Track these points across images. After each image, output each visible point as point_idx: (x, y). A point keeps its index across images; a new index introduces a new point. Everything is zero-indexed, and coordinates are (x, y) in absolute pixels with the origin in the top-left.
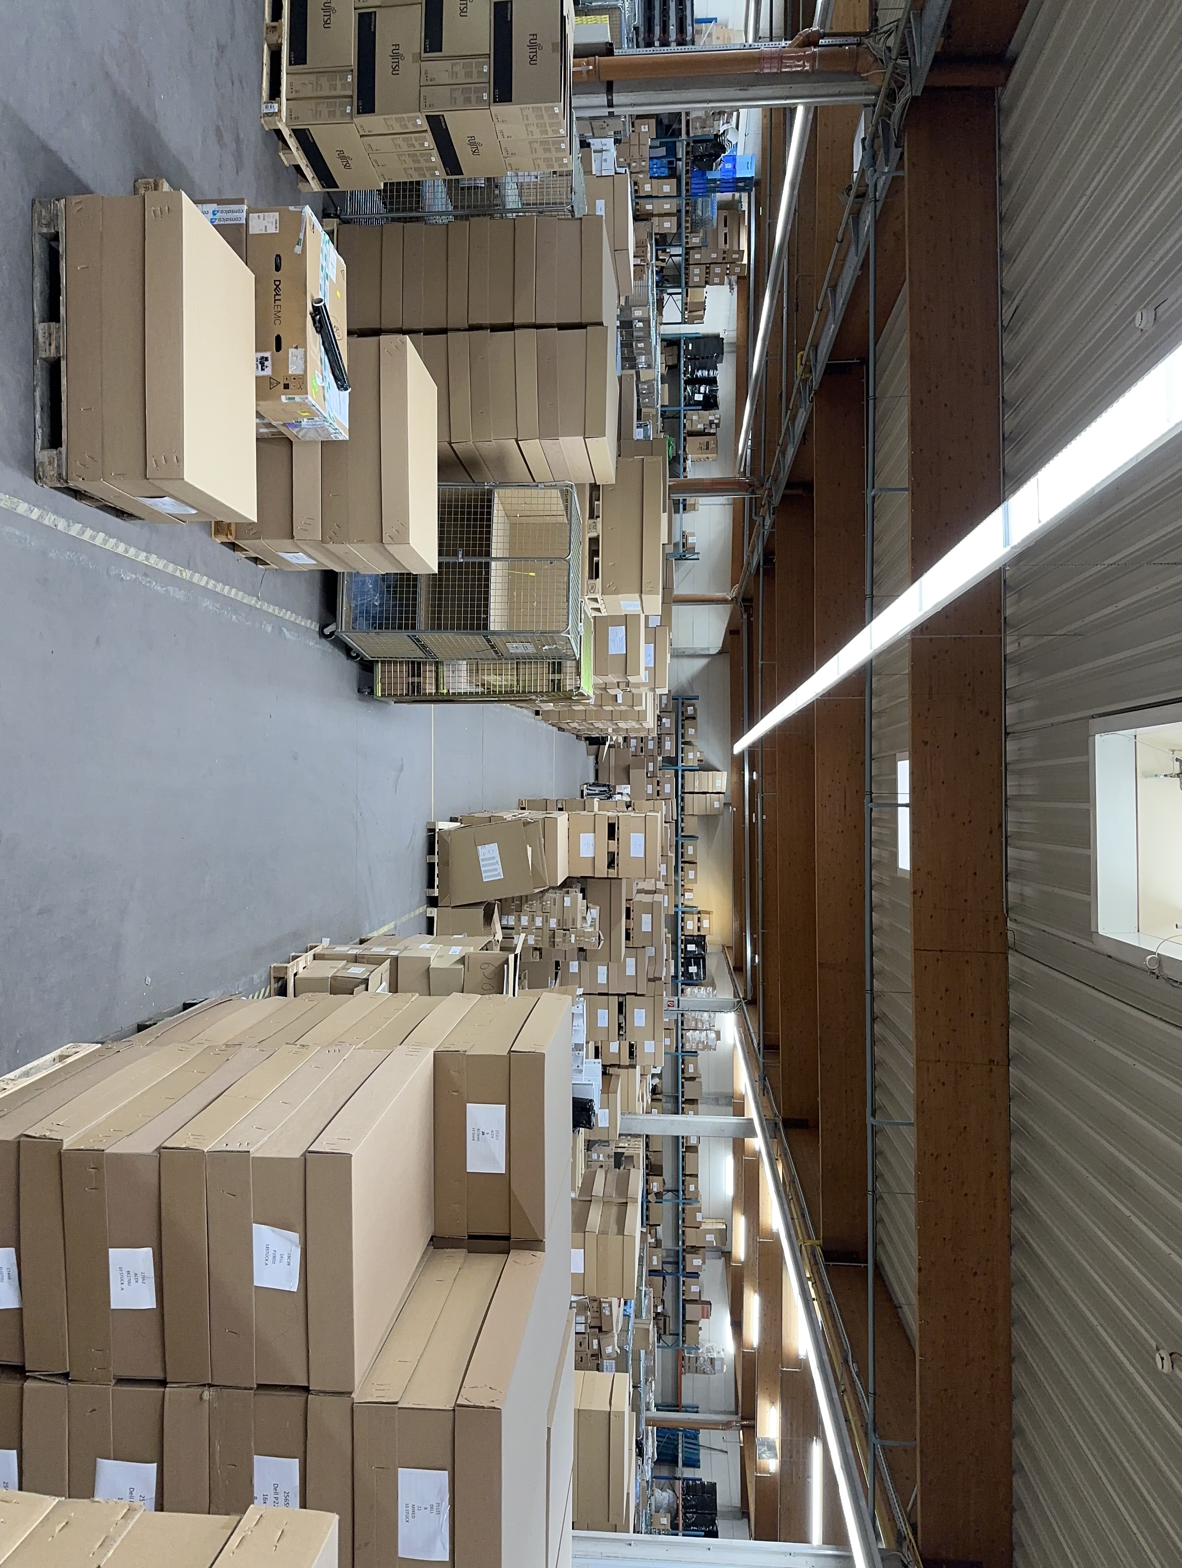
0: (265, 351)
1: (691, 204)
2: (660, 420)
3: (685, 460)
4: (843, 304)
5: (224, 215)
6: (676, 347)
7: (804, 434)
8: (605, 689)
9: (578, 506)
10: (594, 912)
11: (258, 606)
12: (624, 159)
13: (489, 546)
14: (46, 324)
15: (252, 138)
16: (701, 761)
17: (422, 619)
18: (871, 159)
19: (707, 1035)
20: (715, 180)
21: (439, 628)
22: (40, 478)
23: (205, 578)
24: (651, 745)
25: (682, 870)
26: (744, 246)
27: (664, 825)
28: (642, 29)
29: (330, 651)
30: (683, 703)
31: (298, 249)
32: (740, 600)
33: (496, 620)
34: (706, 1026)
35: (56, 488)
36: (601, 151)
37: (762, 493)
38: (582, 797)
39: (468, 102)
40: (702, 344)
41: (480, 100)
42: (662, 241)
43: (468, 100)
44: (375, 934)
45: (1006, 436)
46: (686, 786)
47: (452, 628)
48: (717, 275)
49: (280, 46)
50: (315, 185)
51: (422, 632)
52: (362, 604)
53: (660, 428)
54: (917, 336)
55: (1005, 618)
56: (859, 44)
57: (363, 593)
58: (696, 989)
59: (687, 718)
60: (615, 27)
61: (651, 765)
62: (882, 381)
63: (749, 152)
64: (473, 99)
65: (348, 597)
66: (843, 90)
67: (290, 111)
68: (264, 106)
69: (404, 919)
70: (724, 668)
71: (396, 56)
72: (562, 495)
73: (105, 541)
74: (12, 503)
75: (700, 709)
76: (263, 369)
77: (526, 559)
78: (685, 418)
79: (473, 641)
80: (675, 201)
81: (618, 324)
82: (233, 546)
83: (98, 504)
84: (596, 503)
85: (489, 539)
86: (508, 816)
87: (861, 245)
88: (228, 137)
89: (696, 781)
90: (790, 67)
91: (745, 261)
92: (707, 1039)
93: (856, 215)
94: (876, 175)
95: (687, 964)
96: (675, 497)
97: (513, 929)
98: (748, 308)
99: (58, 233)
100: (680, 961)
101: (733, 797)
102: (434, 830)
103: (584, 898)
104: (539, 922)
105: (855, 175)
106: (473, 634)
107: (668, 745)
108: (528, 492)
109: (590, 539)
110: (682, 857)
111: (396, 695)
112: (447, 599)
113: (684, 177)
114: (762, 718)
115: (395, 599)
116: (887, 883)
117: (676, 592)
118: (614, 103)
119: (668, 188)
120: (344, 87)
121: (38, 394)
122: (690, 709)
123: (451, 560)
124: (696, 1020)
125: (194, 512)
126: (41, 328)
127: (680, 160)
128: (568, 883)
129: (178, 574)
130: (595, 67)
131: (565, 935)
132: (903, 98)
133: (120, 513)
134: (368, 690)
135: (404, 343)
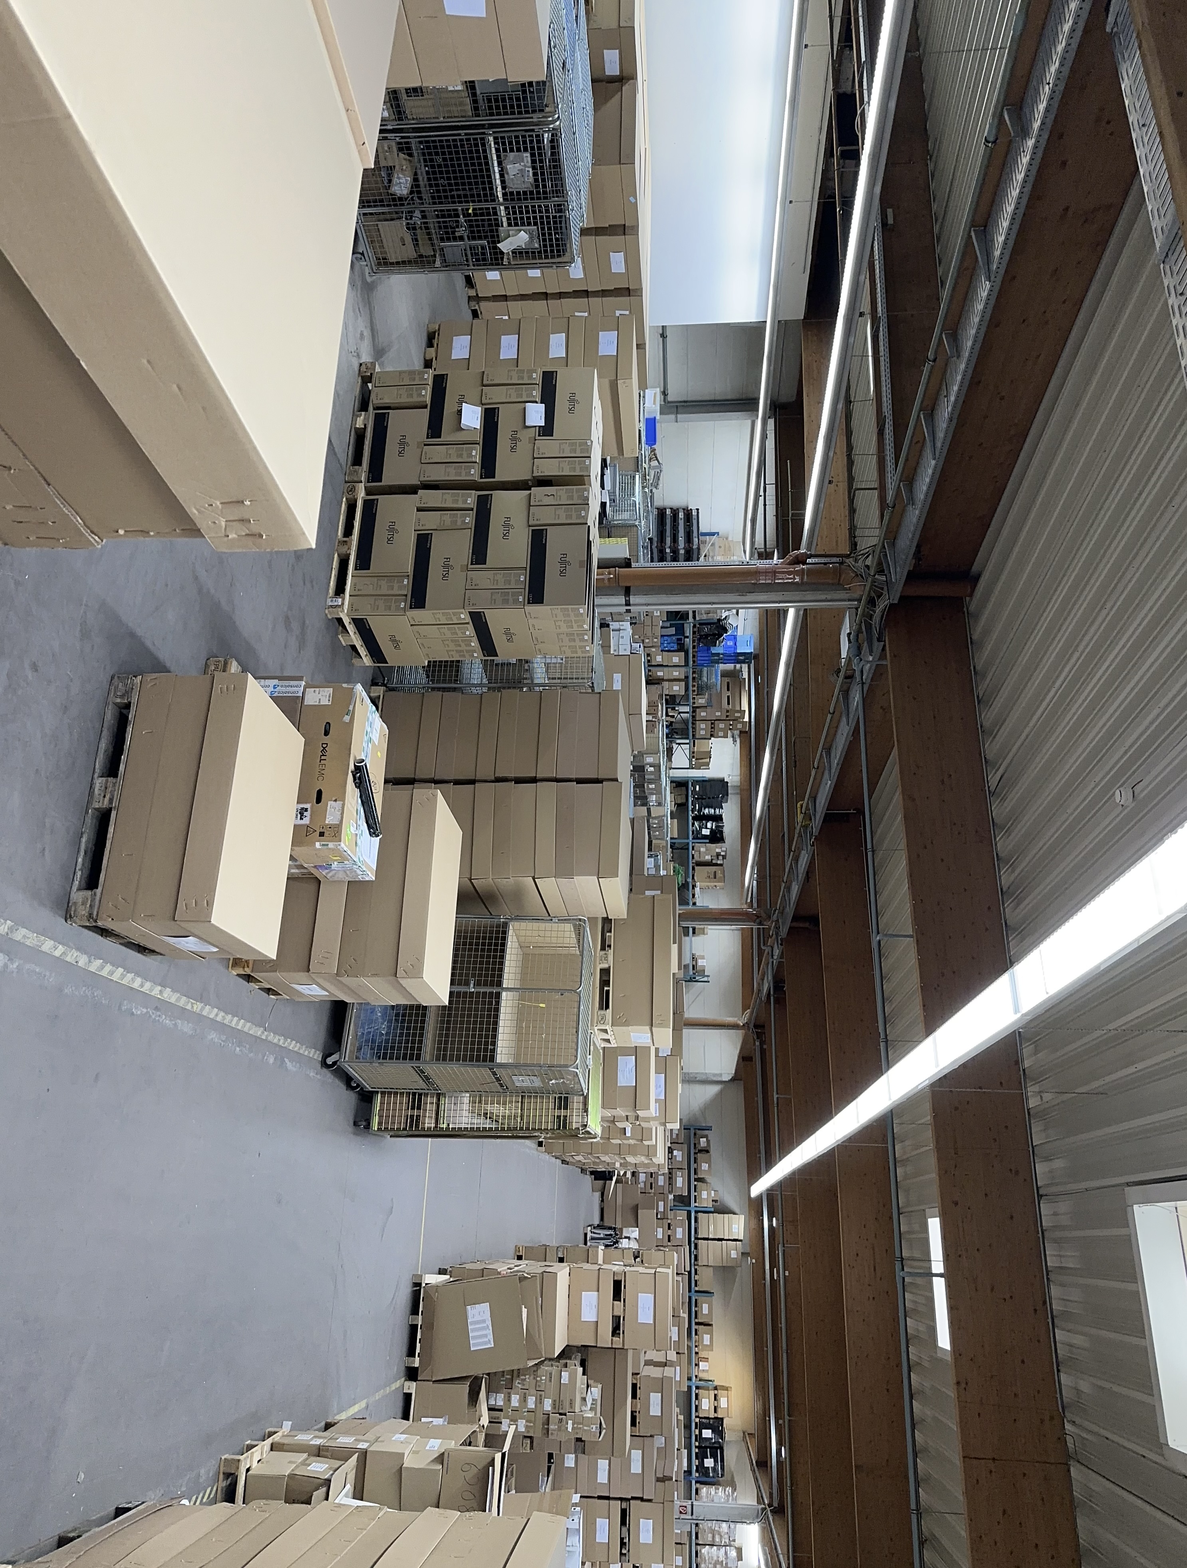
0: (306, 803)
1: (696, 671)
2: (670, 850)
3: (694, 887)
4: (838, 764)
5: (284, 689)
6: (684, 788)
7: (807, 873)
8: (613, 1122)
9: (590, 939)
10: (596, 1392)
11: (264, 1037)
12: (639, 637)
13: (500, 976)
14: (104, 779)
15: (315, 623)
16: (716, 1201)
17: (428, 1049)
18: (857, 649)
19: (726, 1553)
20: (719, 654)
21: (444, 1059)
22: (71, 917)
23: (216, 1010)
24: (661, 1181)
25: (696, 1334)
26: (745, 706)
27: (676, 1278)
28: (655, 539)
29: (330, 1080)
30: (695, 1134)
31: (347, 718)
32: (752, 1026)
33: (504, 1052)
34: (725, 1540)
35: (83, 927)
36: (619, 630)
37: (770, 925)
38: (586, 1244)
39: (506, 600)
40: (708, 787)
41: (516, 601)
42: (672, 701)
43: (506, 601)
44: (343, 1416)
45: (1004, 890)
46: (699, 1231)
47: (458, 1060)
48: (721, 730)
49: (348, 556)
50: (367, 661)
51: (425, 1062)
52: (369, 1033)
53: (669, 858)
54: (909, 797)
55: (1024, 1070)
56: (841, 563)
57: (371, 1021)
58: (713, 1490)
59: (700, 1151)
60: (633, 547)
61: (661, 1204)
62: (879, 831)
63: (749, 632)
64: (511, 600)
65: (355, 1025)
66: (829, 597)
67: (351, 605)
68: (329, 600)
69: (377, 1396)
70: (737, 1096)
71: (447, 566)
72: (575, 929)
73: (123, 976)
74: (38, 941)
75: (713, 1140)
76: (301, 819)
77: (538, 990)
78: (693, 849)
79: (479, 1073)
80: (683, 670)
81: (632, 768)
82: (248, 978)
83: (122, 941)
84: (608, 934)
85: (501, 970)
86: (503, 1269)
87: (851, 716)
88: (295, 626)
89: (711, 1226)
90: (782, 579)
91: (746, 719)
92: (727, 1558)
93: (846, 693)
94: (862, 663)
95: (701, 1456)
96: (684, 924)
97: (501, 1410)
98: (750, 759)
99: (130, 703)
100: (695, 1451)
101: (751, 1246)
102: (420, 1285)
103: (584, 1374)
104: (531, 1403)
105: (843, 660)
106: (478, 1066)
107: (680, 1182)
108: (542, 925)
109: (601, 970)
110: (696, 1317)
111: (392, 1129)
112: (455, 1029)
113: (691, 651)
114: (780, 1160)
115: (402, 1028)
116: (926, 1364)
117: (686, 1015)
118: (631, 602)
119: (677, 659)
120: (400, 588)
121: (84, 840)
122: (703, 1140)
123: (462, 989)
124: (713, 1532)
125: (216, 950)
126: (99, 782)
127: (687, 637)
128: (566, 1353)
129: (189, 1007)
130: (615, 576)
131: (561, 1420)
132: (882, 605)
133: (142, 949)
134: (364, 1123)
135: (435, 796)
